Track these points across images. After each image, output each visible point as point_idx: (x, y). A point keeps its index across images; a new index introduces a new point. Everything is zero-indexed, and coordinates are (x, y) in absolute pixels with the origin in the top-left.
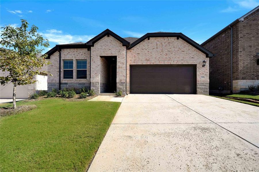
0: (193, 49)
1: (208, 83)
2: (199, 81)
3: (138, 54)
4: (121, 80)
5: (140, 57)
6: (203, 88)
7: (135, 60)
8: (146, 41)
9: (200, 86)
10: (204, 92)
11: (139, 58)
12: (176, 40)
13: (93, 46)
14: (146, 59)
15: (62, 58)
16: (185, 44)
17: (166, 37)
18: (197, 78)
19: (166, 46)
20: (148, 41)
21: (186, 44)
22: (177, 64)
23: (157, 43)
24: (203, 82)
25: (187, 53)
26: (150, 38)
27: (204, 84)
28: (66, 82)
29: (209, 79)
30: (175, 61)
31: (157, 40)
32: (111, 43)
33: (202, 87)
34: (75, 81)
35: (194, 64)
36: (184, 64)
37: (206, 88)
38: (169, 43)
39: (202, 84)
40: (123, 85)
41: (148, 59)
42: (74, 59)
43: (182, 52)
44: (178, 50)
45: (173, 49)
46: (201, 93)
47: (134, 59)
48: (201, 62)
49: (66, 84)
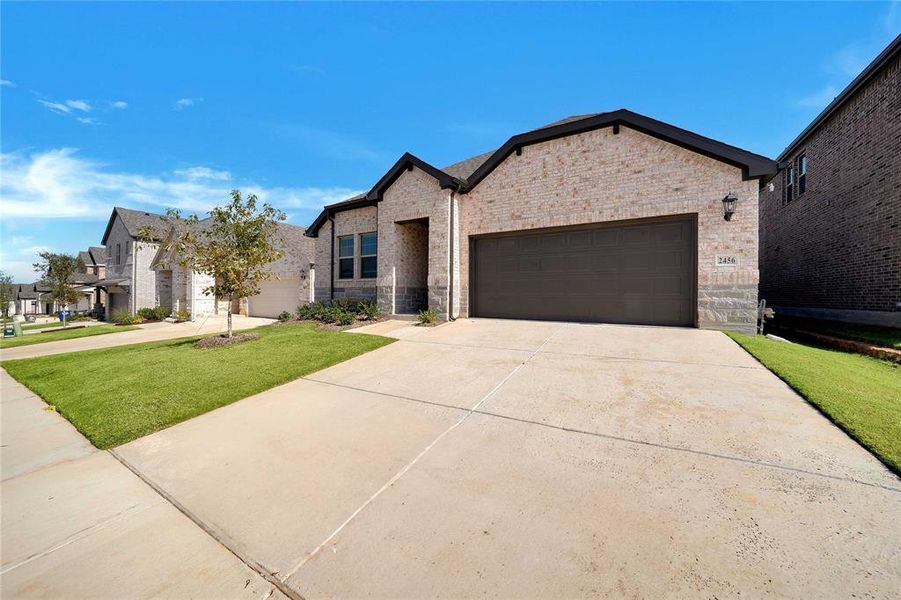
0: (681, 156)
1: (752, 286)
2: (705, 278)
3: (491, 202)
4: (437, 281)
5: (495, 212)
6: (725, 306)
7: (481, 221)
8: (513, 159)
9: (711, 295)
10: (730, 320)
11: (491, 214)
12: (610, 136)
13: (381, 199)
14: (513, 214)
15: (337, 234)
16: (646, 144)
17: (575, 136)
18: (699, 266)
19: (573, 164)
20: (519, 158)
21: (649, 143)
22: (613, 219)
23: (547, 159)
24: (726, 283)
25: (652, 177)
26: (525, 148)
27: (729, 287)
28: (342, 286)
29: (760, 268)
30: (606, 209)
31: (546, 149)
32: (417, 185)
33: (723, 300)
34: (356, 283)
35: (686, 211)
36: (640, 216)
37: (744, 307)
38: (584, 152)
39: (725, 289)
40: (442, 294)
41: (518, 214)
42: (356, 233)
43: (635, 176)
44: (619, 171)
45: (599, 170)
46: (716, 325)
47: (479, 217)
48: (715, 201)
49: (342, 290)
